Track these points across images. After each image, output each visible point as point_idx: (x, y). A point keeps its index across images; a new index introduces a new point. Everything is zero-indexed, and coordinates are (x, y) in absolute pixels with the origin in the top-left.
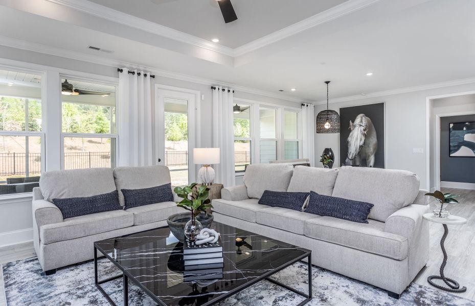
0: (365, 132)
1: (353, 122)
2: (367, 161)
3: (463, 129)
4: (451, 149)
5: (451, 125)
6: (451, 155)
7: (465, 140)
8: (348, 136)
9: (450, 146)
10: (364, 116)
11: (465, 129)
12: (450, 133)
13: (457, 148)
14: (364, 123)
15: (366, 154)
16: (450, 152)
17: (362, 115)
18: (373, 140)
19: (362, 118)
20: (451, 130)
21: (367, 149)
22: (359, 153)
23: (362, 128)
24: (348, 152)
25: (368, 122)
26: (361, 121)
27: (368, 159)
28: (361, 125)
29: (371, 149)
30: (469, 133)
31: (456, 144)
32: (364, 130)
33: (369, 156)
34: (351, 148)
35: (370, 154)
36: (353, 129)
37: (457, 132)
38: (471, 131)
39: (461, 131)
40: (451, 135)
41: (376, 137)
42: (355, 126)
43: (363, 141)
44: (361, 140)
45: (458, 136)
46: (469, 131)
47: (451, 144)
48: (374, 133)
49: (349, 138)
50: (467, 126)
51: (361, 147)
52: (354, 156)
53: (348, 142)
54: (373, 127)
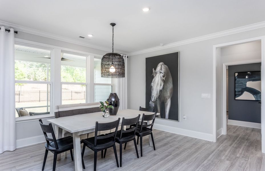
0: (164, 78)
1: (155, 70)
2: (165, 104)
3: (245, 78)
4: (236, 93)
5: (236, 74)
6: (236, 99)
7: (247, 86)
8: (151, 82)
9: (235, 91)
10: (163, 64)
11: (247, 77)
12: (235, 80)
13: (241, 92)
14: (163, 71)
15: (164, 97)
16: (235, 96)
17: (161, 63)
18: (170, 86)
19: (162, 66)
20: (236, 78)
21: (165, 93)
22: (159, 96)
23: (162, 75)
24: (151, 95)
25: (166, 69)
26: (161, 69)
27: (166, 102)
28: (160, 72)
29: (168, 94)
30: (250, 80)
31: (240, 90)
32: (163, 76)
33: (167, 100)
34: (153, 92)
35: (167, 98)
36: (155, 76)
37: (241, 79)
38: (252, 79)
39: (244, 79)
40: (236, 82)
41: (172, 82)
42: (156, 73)
43: (162, 86)
44: (161, 85)
45: (242, 83)
46: (250, 79)
47: (236, 90)
48: (171, 80)
49: (152, 83)
50: (248, 75)
51: (161, 91)
52: (155, 99)
53: (151, 87)
54: (170, 74)
